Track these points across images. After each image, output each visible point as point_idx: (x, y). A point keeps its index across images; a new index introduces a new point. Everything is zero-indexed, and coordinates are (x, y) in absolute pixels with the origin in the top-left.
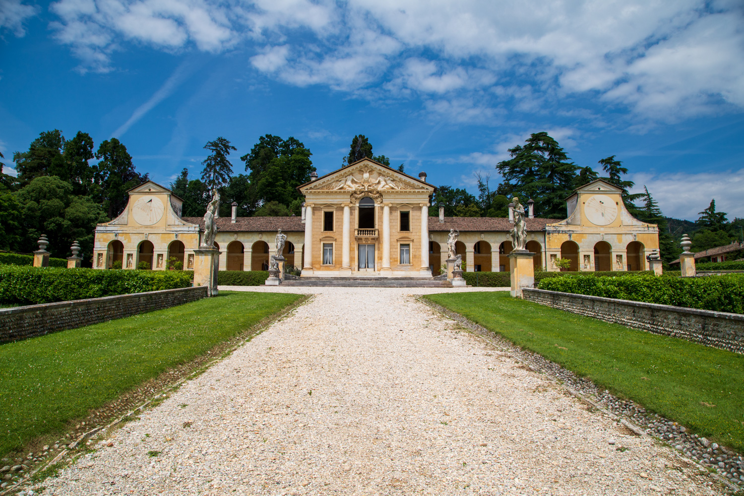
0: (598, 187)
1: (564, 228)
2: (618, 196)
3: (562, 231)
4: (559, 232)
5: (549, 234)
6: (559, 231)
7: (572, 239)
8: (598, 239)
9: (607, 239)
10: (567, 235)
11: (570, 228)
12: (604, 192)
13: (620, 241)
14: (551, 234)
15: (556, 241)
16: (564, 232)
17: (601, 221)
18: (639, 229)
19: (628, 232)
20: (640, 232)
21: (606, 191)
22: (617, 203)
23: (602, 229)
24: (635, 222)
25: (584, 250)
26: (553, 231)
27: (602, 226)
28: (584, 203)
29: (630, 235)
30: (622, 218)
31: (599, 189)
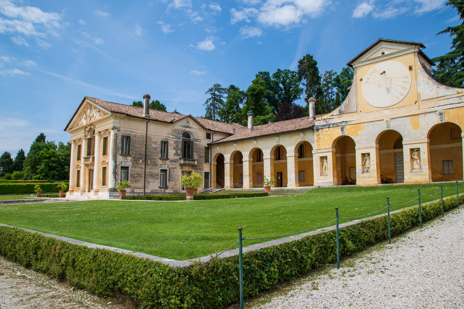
0: (381, 51)
1: (336, 120)
2: (412, 56)
3: (333, 124)
4: (329, 126)
5: (318, 130)
6: (330, 124)
7: (346, 133)
8: (382, 128)
9: (395, 126)
10: (339, 128)
11: (344, 118)
12: (391, 56)
13: (416, 126)
14: (320, 130)
15: (326, 138)
16: (336, 125)
17: (387, 101)
18: (451, 101)
19: (429, 110)
20: (451, 106)
21: (392, 54)
22: (410, 68)
23: (387, 112)
24: (443, 90)
25: (361, 147)
26: (323, 126)
27: (387, 108)
28: (361, 80)
29: (434, 114)
30: (420, 90)
31: (383, 53)
